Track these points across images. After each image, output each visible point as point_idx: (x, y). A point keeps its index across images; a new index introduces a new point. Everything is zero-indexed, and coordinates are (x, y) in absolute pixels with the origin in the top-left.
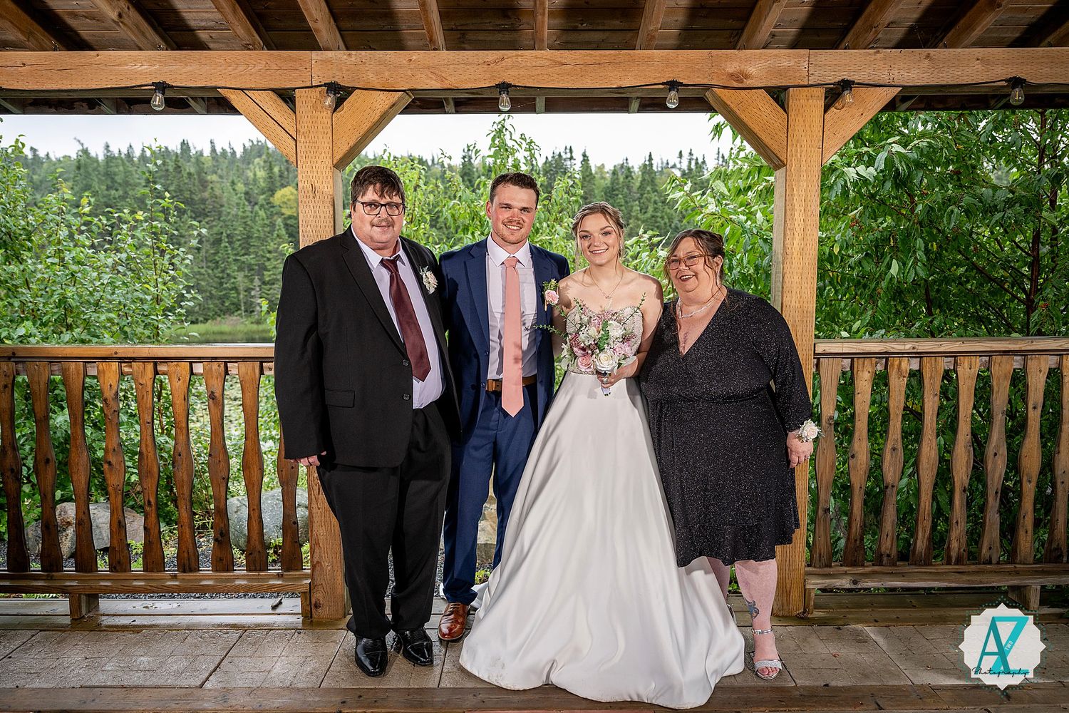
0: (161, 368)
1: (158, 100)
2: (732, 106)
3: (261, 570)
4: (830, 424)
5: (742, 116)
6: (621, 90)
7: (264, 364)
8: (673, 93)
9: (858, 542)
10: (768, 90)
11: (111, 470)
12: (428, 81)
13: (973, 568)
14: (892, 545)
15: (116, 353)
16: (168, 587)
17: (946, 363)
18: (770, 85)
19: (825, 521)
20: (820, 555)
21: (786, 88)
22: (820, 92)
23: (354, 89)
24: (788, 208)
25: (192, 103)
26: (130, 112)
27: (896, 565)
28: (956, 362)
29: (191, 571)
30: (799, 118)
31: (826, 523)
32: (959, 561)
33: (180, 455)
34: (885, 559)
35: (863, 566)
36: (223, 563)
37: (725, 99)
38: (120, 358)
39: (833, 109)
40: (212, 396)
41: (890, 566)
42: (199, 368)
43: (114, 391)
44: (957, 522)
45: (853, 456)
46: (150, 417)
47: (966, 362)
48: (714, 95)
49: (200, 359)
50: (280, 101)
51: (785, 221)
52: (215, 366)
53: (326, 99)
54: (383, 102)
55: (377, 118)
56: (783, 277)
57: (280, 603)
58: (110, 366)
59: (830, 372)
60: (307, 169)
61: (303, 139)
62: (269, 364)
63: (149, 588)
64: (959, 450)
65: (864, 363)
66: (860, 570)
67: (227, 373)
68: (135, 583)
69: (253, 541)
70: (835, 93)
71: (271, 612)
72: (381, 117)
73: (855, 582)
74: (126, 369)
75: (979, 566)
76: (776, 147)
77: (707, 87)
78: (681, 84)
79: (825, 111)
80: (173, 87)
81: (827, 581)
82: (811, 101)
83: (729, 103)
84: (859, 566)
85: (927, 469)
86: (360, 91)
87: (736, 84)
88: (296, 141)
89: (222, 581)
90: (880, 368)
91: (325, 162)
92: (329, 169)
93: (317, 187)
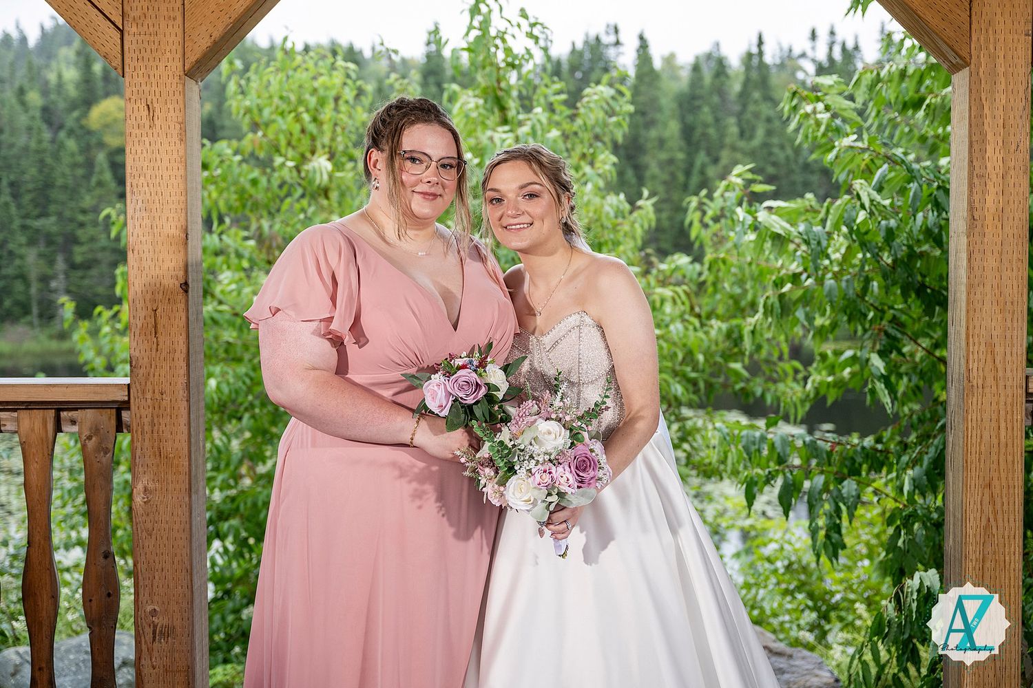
7: (64, 414)
24: (974, 138)
51: (971, 161)
56: (969, 260)
60: (141, 79)
61: (134, 29)
62: (71, 414)
76: (951, 34)
88: (122, 31)
91: (170, 66)
92: (177, 78)
93: (158, 110)
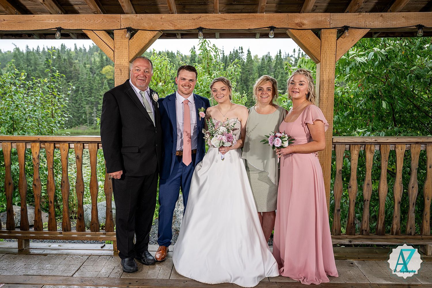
0: (57, 145)
1: (58, 34)
2: (297, 37)
3: (97, 231)
4: (340, 173)
5: (302, 41)
6: (250, 30)
7: (99, 144)
8: (272, 32)
9: (352, 225)
10: (313, 30)
11: (36, 188)
12: (169, 27)
13: (403, 237)
14: (367, 226)
15: (39, 139)
16: (58, 237)
17: (391, 147)
18: (313, 28)
19: (338, 215)
20: (336, 230)
21: (320, 29)
22: (335, 31)
23: (138, 30)
24: (321, 80)
25: (71, 35)
26: (45, 38)
27: (369, 235)
28: (395, 147)
29: (68, 231)
30: (326, 42)
31: (338, 216)
32: (397, 234)
33: (64, 182)
34: (364, 232)
35: (354, 235)
36: (81, 228)
37: (294, 34)
38: (40, 141)
39: (340, 38)
40: (77, 158)
41: (366, 235)
42: (72, 146)
43: (37, 155)
44: (396, 217)
45: (350, 187)
46: (52, 166)
47: (400, 147)
48: (290, 32)
49: (73, 142)
50: (107, 35)
51: (320, 86)
52: (79, 145)
53: (127, 34)
54: (150, 35)
55: (147, 42)
57: (104, 245)
58: (36, 144)
59: (340, 151)
60: (118, 63)
61: (117, 51)
63: (50, 237)
64: (397, 185)
65: (355, 147)
66: (353, 237)
67: (84, 148)
68: (45, 235)
69: (93, 219)
70: (342, 31)
71: (101, 249)
72: (149, 41)
73: (350, 242)
74: (43, 146)
75: (406, 236)
76: (316, 54)
77: (287, 29)
78: (275, 28)
79: (337, 40)
80: (64, 29)
81: (338, 241)
82: (331, 35)
83: (296, 36)
84: (353, 235)
85: (383, 193)
86: (141, 31)
87: (299, 28)
88: (114, 51)
89: (80, 235)
90: (362, 149)
91: (126, 60)
92: (127, 63)
93: (122, 71)
